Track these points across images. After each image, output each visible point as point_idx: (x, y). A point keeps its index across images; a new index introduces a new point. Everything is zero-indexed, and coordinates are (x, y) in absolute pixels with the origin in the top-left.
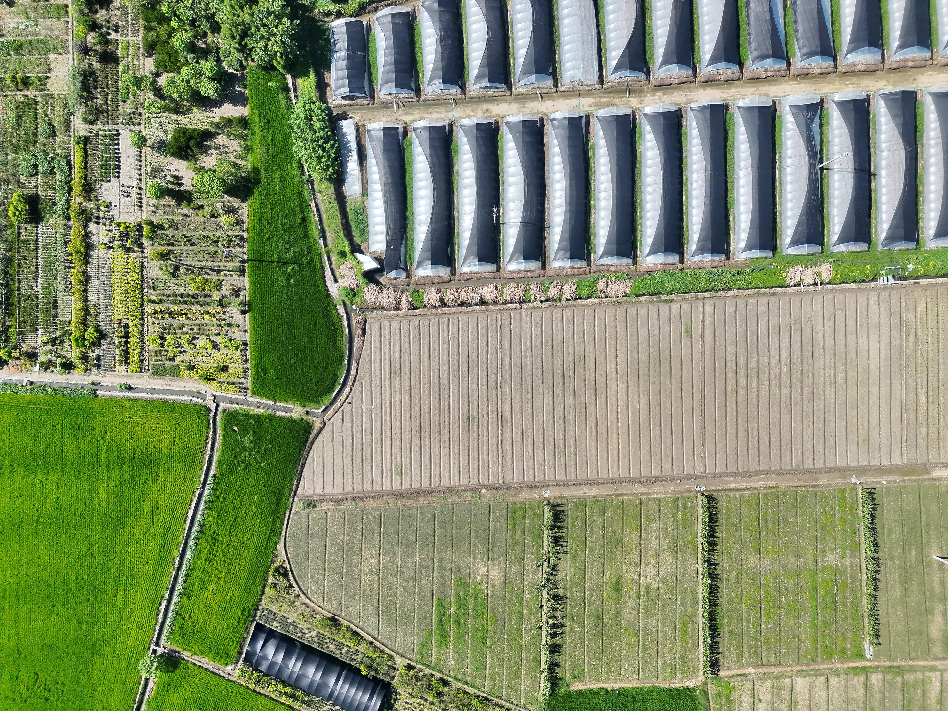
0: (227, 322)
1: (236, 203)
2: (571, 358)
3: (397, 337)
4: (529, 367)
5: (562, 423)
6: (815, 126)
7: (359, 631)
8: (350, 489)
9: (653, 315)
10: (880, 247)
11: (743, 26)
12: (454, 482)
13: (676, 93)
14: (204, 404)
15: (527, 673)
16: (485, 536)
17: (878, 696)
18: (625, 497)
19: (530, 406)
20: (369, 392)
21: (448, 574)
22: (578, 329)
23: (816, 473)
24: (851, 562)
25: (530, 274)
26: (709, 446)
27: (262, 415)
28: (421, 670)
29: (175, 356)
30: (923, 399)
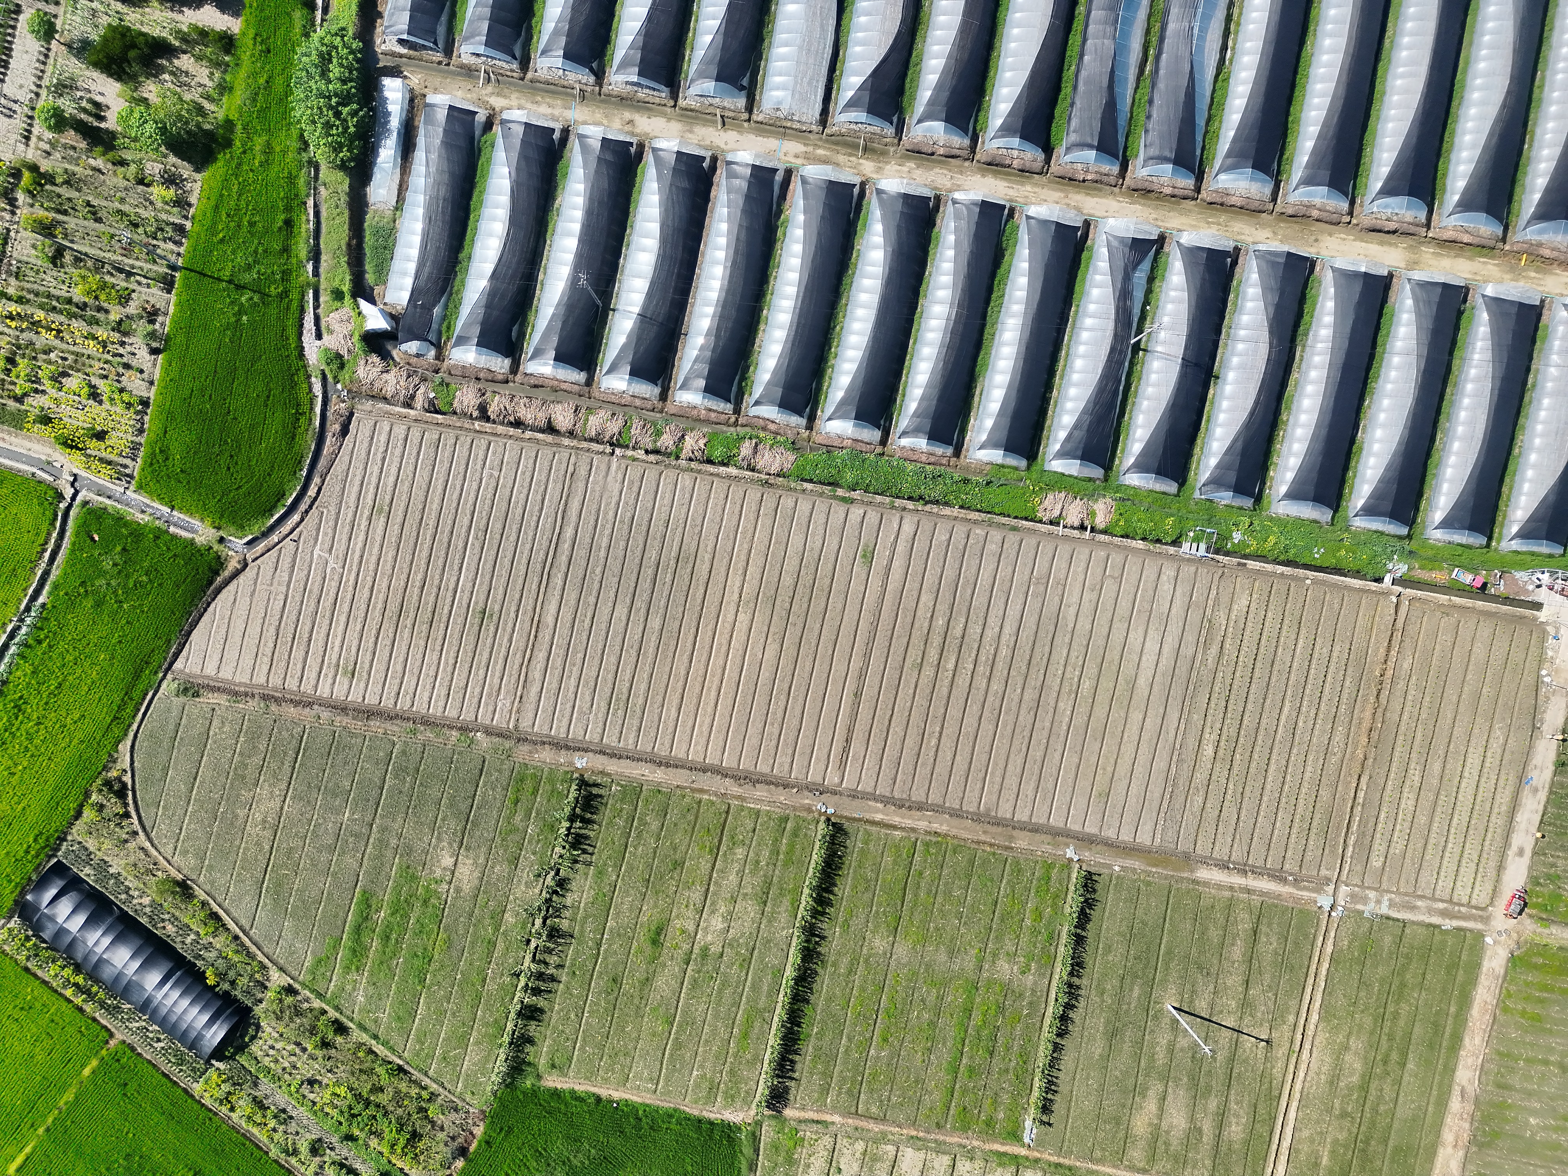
0: (125, 360)
1: (185, 170)
2: (674, 554)
3: (398, 452)
4: (603, 553)
5: (635, 654)
6: (1140, 276)
7: (221, 913)
8: (262, 680)
9: (819, 517)
10: (1197, 495)
11: (1066, 89)
12: (436, 710)
13: (937, 170)
14: (54, 484)
15: (478, 1043)
16: (464, 806)
18: (706, 797)
19: (589, 615)
20: (330, 531)
21: (389, 853)
22: (696, 511)
23: (1014, 828)
24: (1035, 983)
25: (638, 402)
26: (856, 746)
27: (146, 525)
28: (307, 1000)
29: (25, 395)
30: (1209, 751)
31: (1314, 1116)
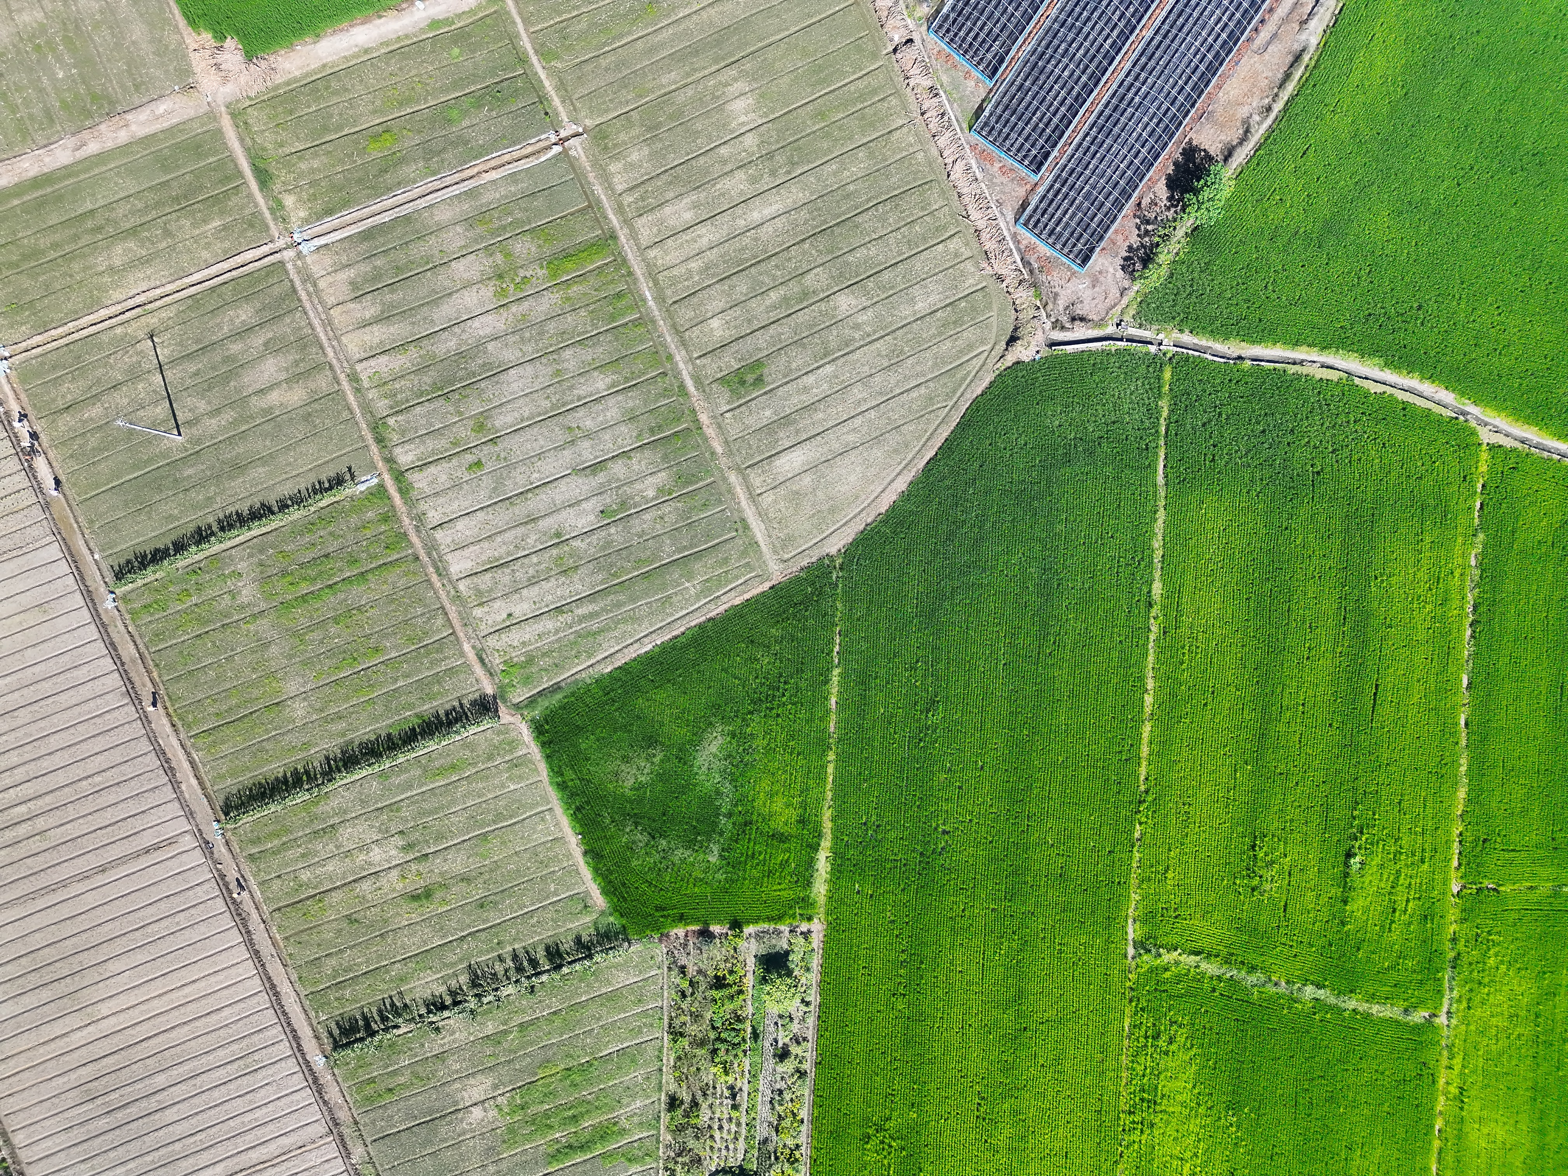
5: (199, 1078)
16: (423, 1131)
17: (430, 444)
18: (278, 936)
24: (242, 559)
26: (148, 840)
31: (186, 257)
